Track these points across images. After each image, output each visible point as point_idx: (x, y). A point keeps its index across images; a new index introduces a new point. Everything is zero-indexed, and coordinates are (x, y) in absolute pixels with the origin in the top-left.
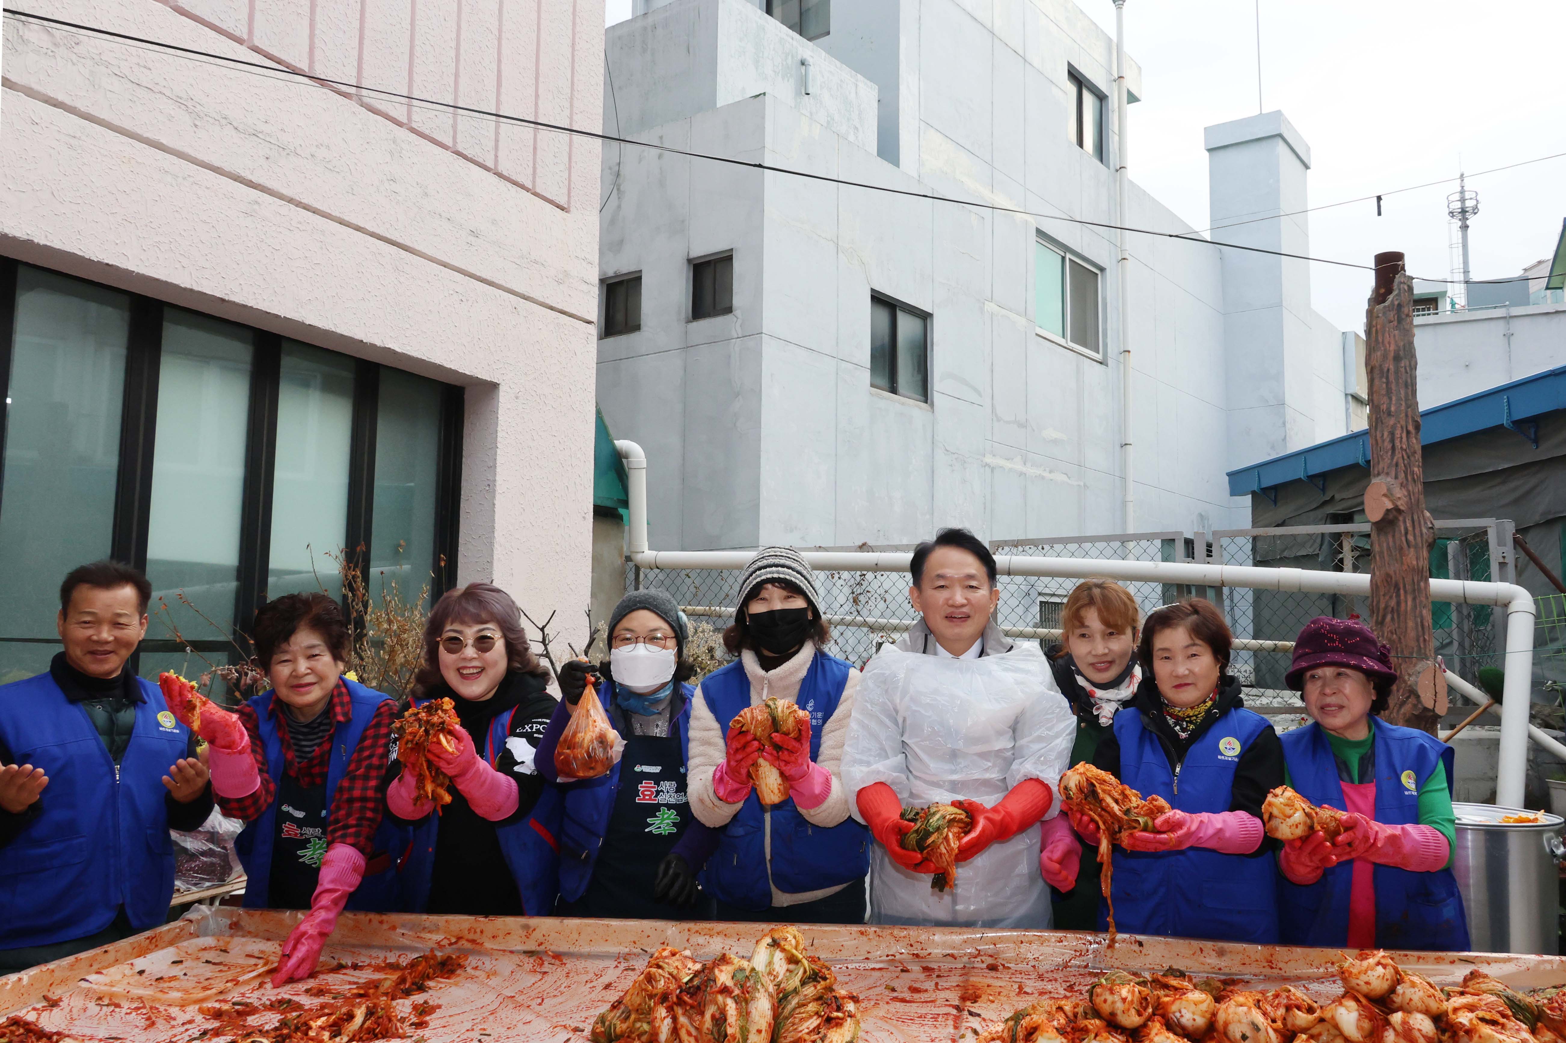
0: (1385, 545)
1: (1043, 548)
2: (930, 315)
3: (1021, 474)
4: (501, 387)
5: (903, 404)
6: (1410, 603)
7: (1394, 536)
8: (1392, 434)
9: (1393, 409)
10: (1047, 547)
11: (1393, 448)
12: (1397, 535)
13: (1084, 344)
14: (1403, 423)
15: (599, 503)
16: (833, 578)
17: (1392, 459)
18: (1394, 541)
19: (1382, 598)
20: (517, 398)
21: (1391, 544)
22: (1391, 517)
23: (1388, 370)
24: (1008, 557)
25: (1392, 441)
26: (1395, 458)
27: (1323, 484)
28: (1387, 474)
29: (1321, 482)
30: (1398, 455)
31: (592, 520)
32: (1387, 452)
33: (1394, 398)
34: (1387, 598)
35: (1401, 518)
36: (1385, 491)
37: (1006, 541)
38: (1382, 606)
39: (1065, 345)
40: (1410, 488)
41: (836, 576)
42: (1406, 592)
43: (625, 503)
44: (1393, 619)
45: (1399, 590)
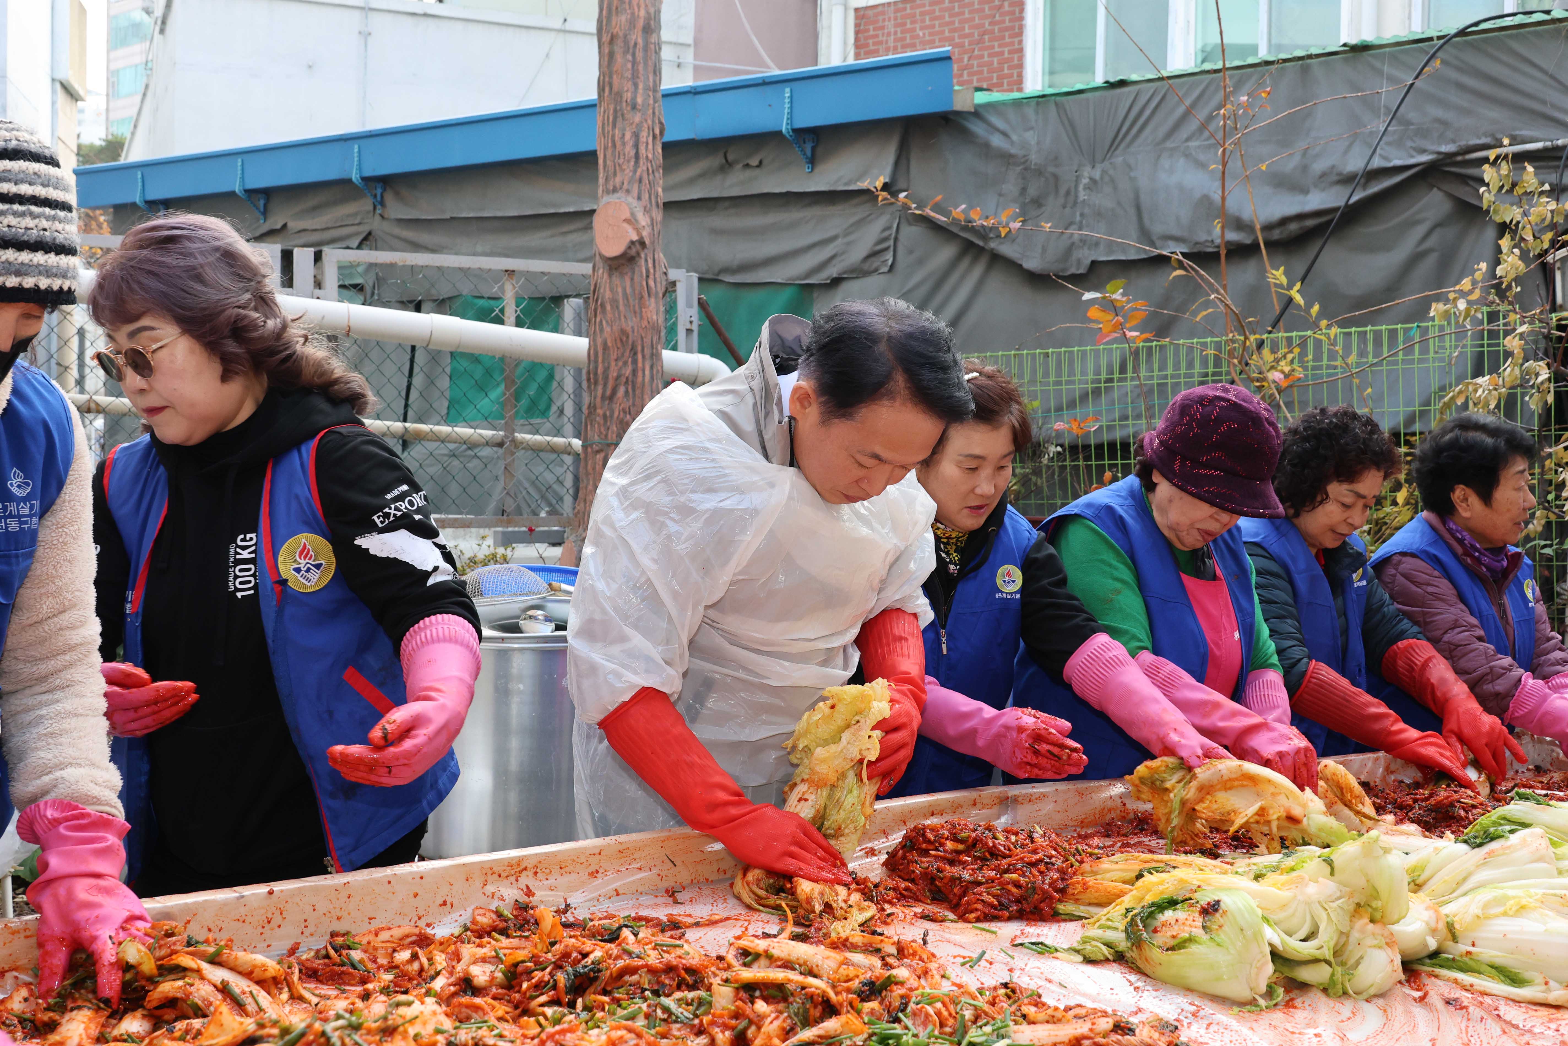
6: (647, 372)
7: (632, 279)
8: (636, 135)
9: (639, 100)
11: (637, 156)
12: (637, 278)
17: (635, 171)
18: (632, 286)
19: (613, 364)
21: (629, 290)
22: (633, 252)
23: (636, 44)
25: (636, 146)
26: (639, 170)
28: (628, 191)
32: (629, 161)
33: (641, 86)
34: (620, 363)
35: (643, 255)
36: (627, 215)
38: (613, 374)
40: (654, 215)
42: (644, 357)
44: (627, 392)
45: (635, 354)
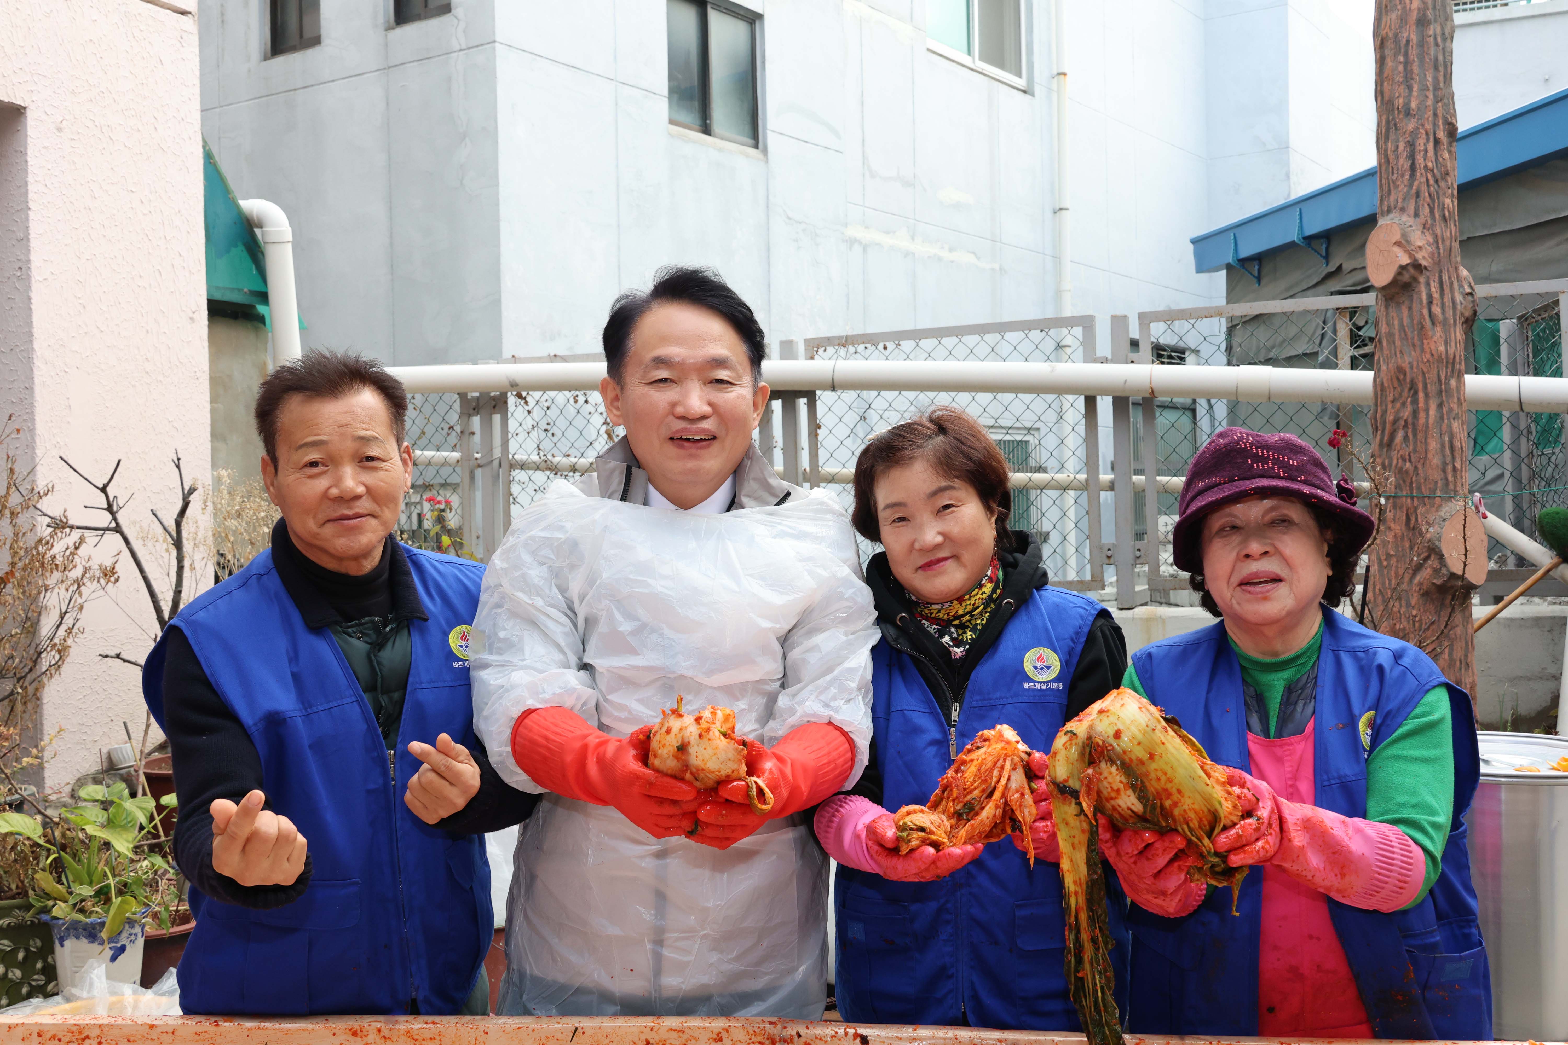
0: (1396, 322)
1: (885, 348)
2: (760, 16)
3: (907, 254)
4: (29, 113)
5: (720, 150)
6: (1432, 412)
7: (1410, 308)
8: (1411, 145)
9: (1413, 105)
10: (891, 346)
11: (1413, 168)
12: (1415, 306)
13: (1001, 65)
14: (1429, 126)
15: (218, 296)
16: (576, 402)
17: (1411, 186)
18: (1411, 316)
19: (1390, 406)
20: (60, 130)
21: (1406, 321)
22: (1406, 277)
23: (1408, 41)
24: (832, 362)
25: (1412, 156)
26: (1416, 183)
27: (1327, 249)
28: (1403, 210)
29: (1324, 246)
30: (1420, 178)
31: (206, 323)
32: (1402, 176)
33: (1415, 88)
34: (1398, 405)
35: (1422, 280)
36: (1397, 237)
37: (829, 339)
38: (1390, 418)
39: (972, 66)
40: (1438, 231)
41: (581, 399)
42: (1427, 395)
43: (264, 297)
44: (1406, 438)
45: (1416, 393)
